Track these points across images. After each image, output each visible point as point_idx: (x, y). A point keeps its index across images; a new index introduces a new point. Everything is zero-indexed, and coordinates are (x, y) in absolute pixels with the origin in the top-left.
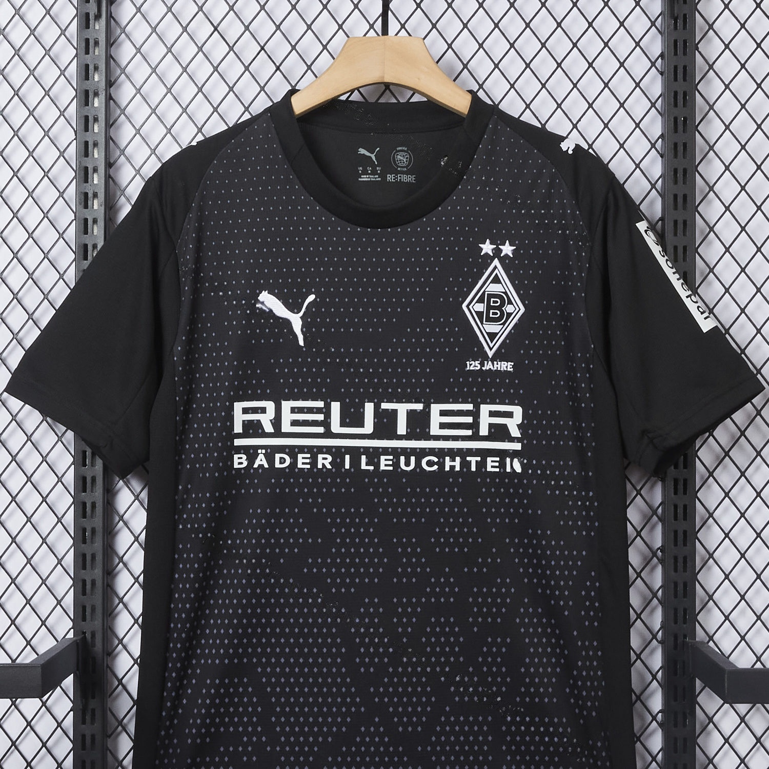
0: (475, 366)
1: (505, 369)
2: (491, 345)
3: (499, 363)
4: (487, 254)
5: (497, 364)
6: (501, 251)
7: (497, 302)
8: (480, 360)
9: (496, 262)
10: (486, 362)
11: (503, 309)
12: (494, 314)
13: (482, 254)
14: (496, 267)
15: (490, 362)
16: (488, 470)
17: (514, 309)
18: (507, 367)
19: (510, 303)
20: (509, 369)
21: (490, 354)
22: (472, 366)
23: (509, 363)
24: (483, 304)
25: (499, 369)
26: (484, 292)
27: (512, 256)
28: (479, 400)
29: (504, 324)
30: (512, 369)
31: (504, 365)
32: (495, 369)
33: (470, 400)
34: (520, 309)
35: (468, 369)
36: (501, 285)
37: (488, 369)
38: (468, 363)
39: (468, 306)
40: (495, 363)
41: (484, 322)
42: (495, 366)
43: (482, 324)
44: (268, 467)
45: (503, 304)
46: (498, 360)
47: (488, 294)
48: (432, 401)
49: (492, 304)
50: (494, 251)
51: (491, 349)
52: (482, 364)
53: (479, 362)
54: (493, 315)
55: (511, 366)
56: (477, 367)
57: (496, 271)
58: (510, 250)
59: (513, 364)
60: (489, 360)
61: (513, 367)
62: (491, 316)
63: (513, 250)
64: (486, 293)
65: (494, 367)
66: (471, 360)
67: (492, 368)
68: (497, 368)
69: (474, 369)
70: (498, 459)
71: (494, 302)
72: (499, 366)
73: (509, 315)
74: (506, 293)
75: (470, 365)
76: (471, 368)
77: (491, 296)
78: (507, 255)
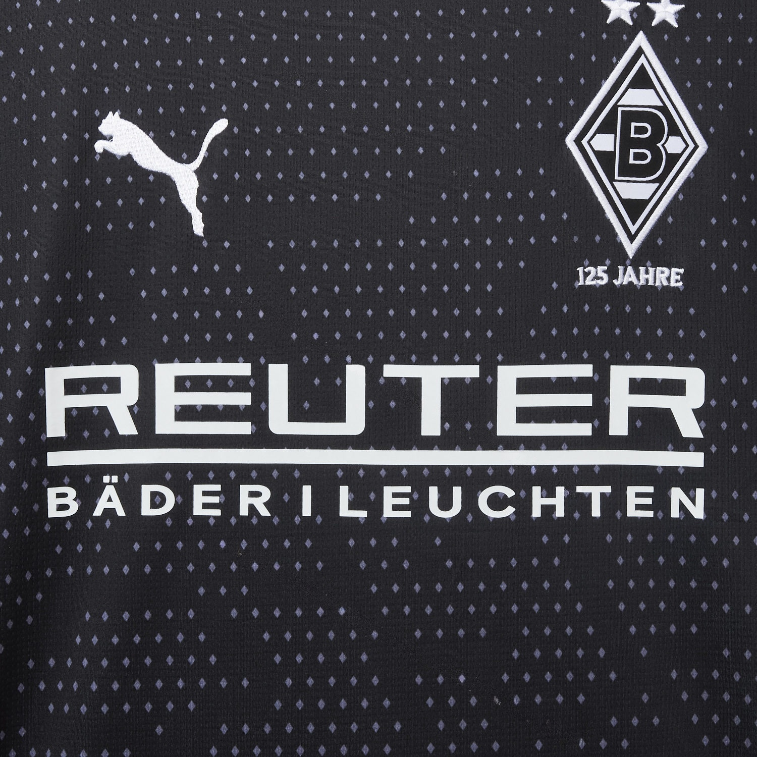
0: (597, 278)
1: (665, 283)
2: (633, 229)
3: (651, 270)
4: (619, 21)
5: (647, 272)
6: (651, 14)
7: (645, 130)
8: (608, 262)
9: (641, 40)
10: (621, 268)
11: (659, 145)
12: (637, 156)
13: (608, 22)
14: (640, 52)
15: (630, 269)
16: (629, 515)
17: (685, 146)
18: (668, 279)
19: (674, 131)
20: (673, 284)
21: (631, 249)
22: (589, 278)
23: (674, 270)
24: (613, 136)
25: (651, 283)
26: (616, 107)
27: (676, 26)
28: (607, 355)
29: (660, 180)
30: (681, 284)
31: (662, 275)
32: (642, 282)
33: (585, 355)
34: (696, 147)
35: (581, 283)
36: (652, 91)
37: (625, 283)
38: (580, 269)
39: (578, 141)
40: (642, 269)
41: (616, 177)
42: (643, 276)
43: (611, 179)
44: (124, 514)
45: (658, 134)
46: (649, 263)
47: (623, 111)
48: (500, 357)
49: (633, 135)
50: (635, 16)
51: (632, 238)
52: (612, 273)
53: (606, 268)
54: (635, 159)
55: (679, 277)
56: (602, 278)
57: (642, 60)
58: (673, 12)
59: (682, 271)
60: (628, 262)
61: (684, 278)
62: (631, 161)
63: (679, 13)
64: (620, 109)
65: (639, 280)
66: (587, 263)
67: (635, 282)
68: (647, 280)
69: (594, 283)
70: (650, 489)
71: (639, 130)
72: (650, 277)
73: (673, 159)
74: (664, 109)
75: (586, 274)
76: (589, 282)
77: (629, 116)
78: (664, 23)
